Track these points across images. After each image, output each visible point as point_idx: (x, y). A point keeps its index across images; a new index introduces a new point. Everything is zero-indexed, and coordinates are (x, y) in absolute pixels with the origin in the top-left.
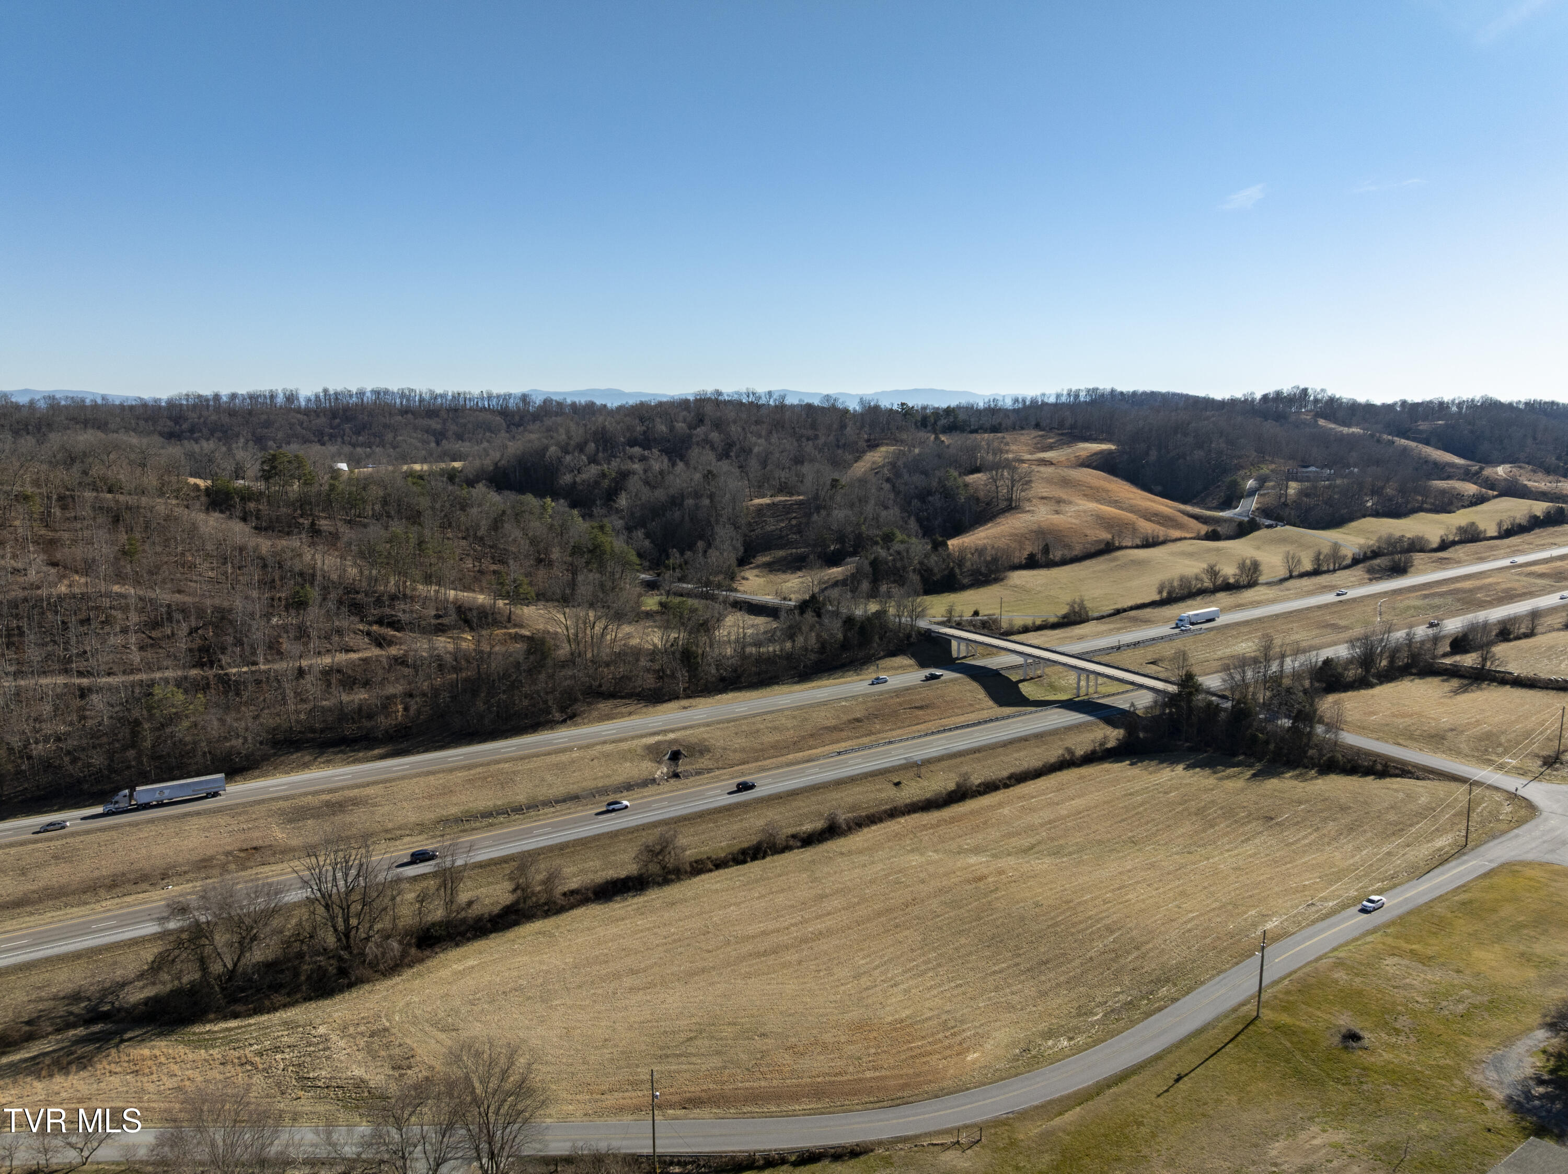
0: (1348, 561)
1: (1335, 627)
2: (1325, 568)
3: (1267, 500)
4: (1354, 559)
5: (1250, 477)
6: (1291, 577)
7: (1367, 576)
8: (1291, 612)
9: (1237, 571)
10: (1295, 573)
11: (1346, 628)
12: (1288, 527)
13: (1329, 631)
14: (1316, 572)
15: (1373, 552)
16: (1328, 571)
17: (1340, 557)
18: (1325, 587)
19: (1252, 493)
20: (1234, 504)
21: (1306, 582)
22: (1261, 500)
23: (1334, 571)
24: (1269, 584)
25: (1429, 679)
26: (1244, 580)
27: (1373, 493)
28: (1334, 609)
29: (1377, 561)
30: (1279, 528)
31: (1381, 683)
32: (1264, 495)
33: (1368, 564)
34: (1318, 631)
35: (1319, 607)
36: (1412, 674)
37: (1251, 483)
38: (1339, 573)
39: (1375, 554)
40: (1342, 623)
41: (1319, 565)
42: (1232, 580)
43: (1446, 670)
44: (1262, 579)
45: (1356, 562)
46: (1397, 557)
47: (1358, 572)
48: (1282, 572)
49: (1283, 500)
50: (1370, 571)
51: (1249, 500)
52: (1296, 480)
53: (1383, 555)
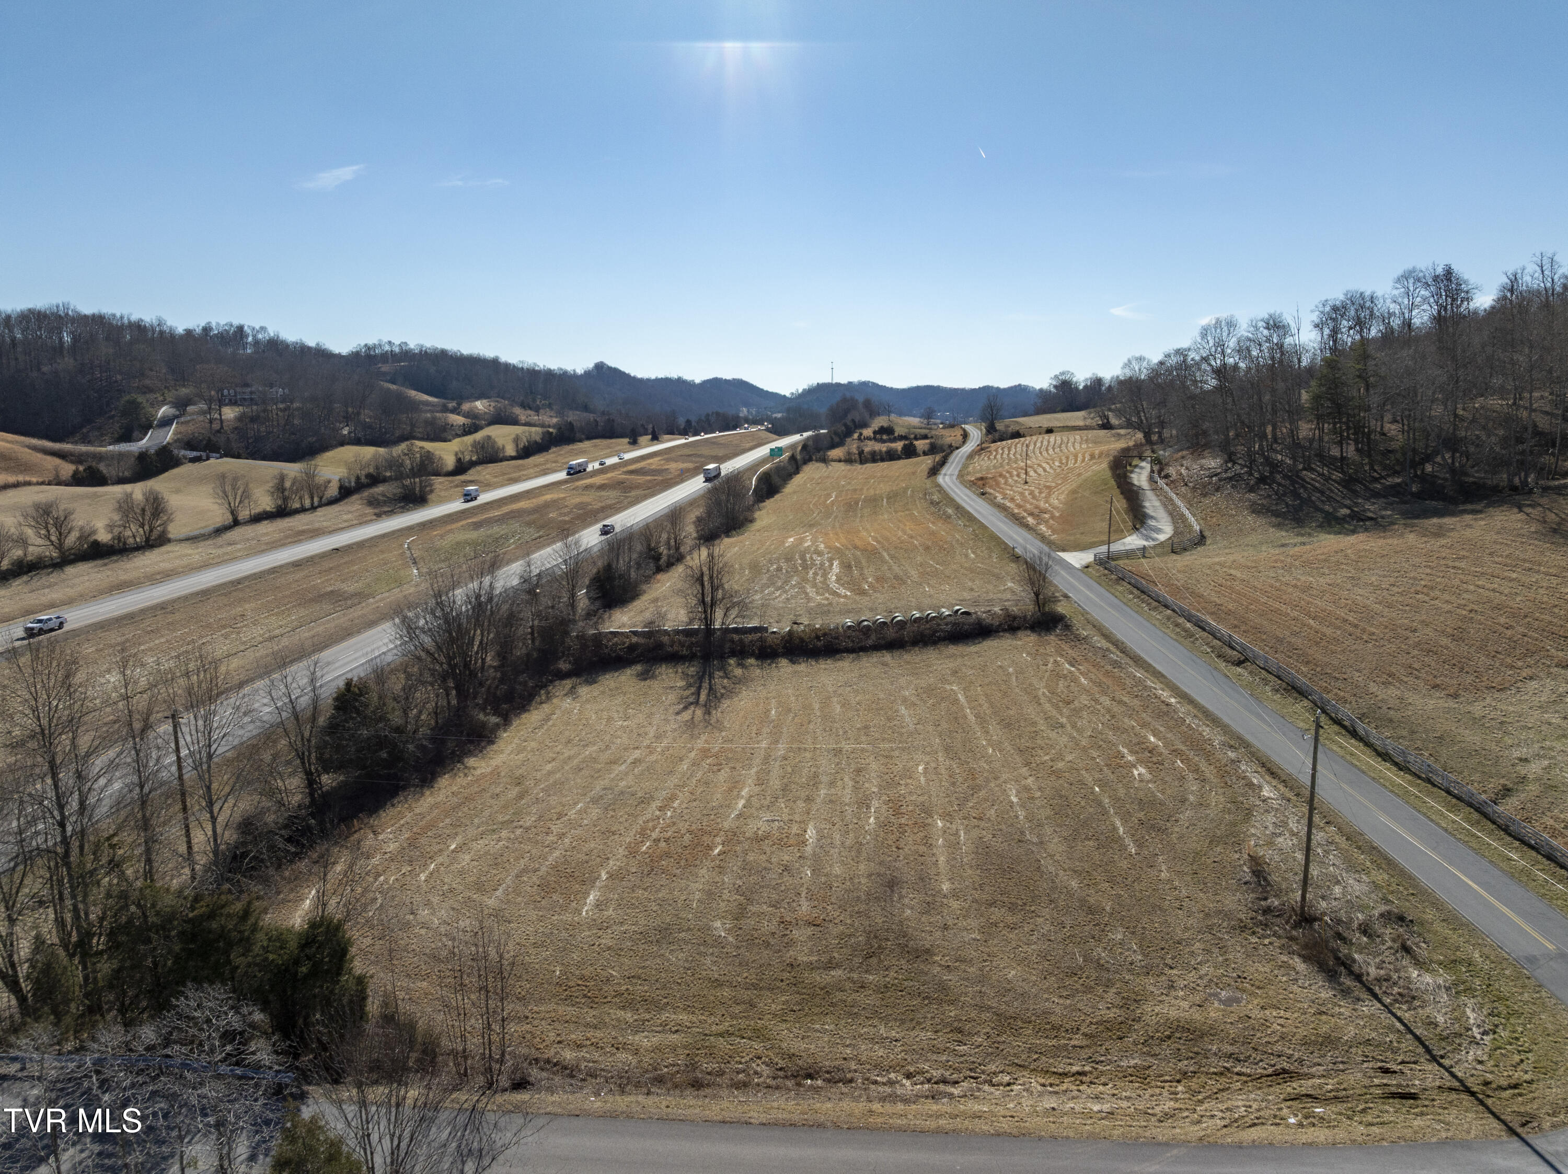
0: (333, 491)
1: (337, 598)
2: (297, 505)
3: (190, 428)
4: (341, 488)
5: (164, 403)
6: (236, 523)
7: (369, 510)
8: (239, 582)
9: (116, 517)
10: (244, 514)
11: (361, 596)
12: (225, 459)
13: (327, 607)
14: (281, 512)
15: (369, 476)
16: (303, 510)
17: (318, 487)
18: (302, 532)
19: (166, 422)
20: (136, 434)
21: (265, 528)
22: (183, 429)
23: (313, 508)
24: (192, 539)
25: (609, 681)
26: (134, 533)
27: (347, 419)
28: (327, 564)
29: (379, 489)
30: (212, 461)
31: (506, 721)
32: (187, 422)
33: (366, 494)
34: (303, 612)
35: (297, 565)
36: (562, 676)
37: (163, 411)
38: (321, 512)
39: (374, 480)
40: (350, 587)
41: (285, 499)
42: (104, 537)
43: (632, 648)
44: (174, 531)
45: (345, 492)
46: (407, 482)
47: (355, 506)
48: (218, 514)
49: (216, 426)
50: (372, 502)
51: (161, 432)
52: (233, 403)
53: (385, 480)
